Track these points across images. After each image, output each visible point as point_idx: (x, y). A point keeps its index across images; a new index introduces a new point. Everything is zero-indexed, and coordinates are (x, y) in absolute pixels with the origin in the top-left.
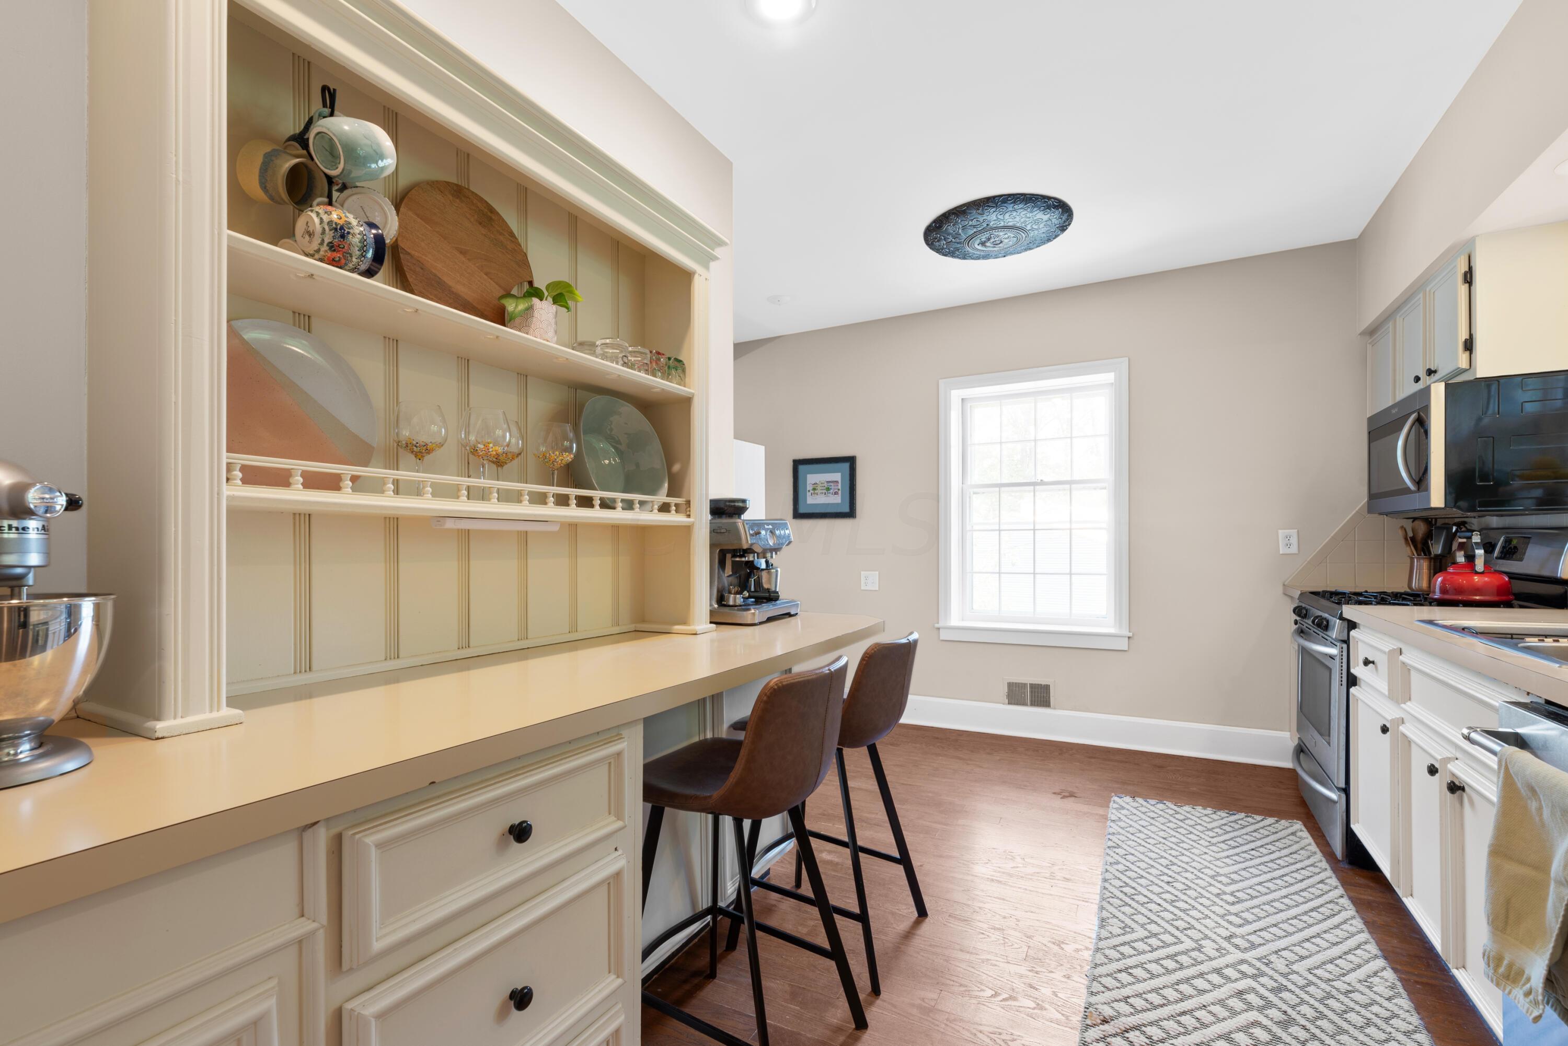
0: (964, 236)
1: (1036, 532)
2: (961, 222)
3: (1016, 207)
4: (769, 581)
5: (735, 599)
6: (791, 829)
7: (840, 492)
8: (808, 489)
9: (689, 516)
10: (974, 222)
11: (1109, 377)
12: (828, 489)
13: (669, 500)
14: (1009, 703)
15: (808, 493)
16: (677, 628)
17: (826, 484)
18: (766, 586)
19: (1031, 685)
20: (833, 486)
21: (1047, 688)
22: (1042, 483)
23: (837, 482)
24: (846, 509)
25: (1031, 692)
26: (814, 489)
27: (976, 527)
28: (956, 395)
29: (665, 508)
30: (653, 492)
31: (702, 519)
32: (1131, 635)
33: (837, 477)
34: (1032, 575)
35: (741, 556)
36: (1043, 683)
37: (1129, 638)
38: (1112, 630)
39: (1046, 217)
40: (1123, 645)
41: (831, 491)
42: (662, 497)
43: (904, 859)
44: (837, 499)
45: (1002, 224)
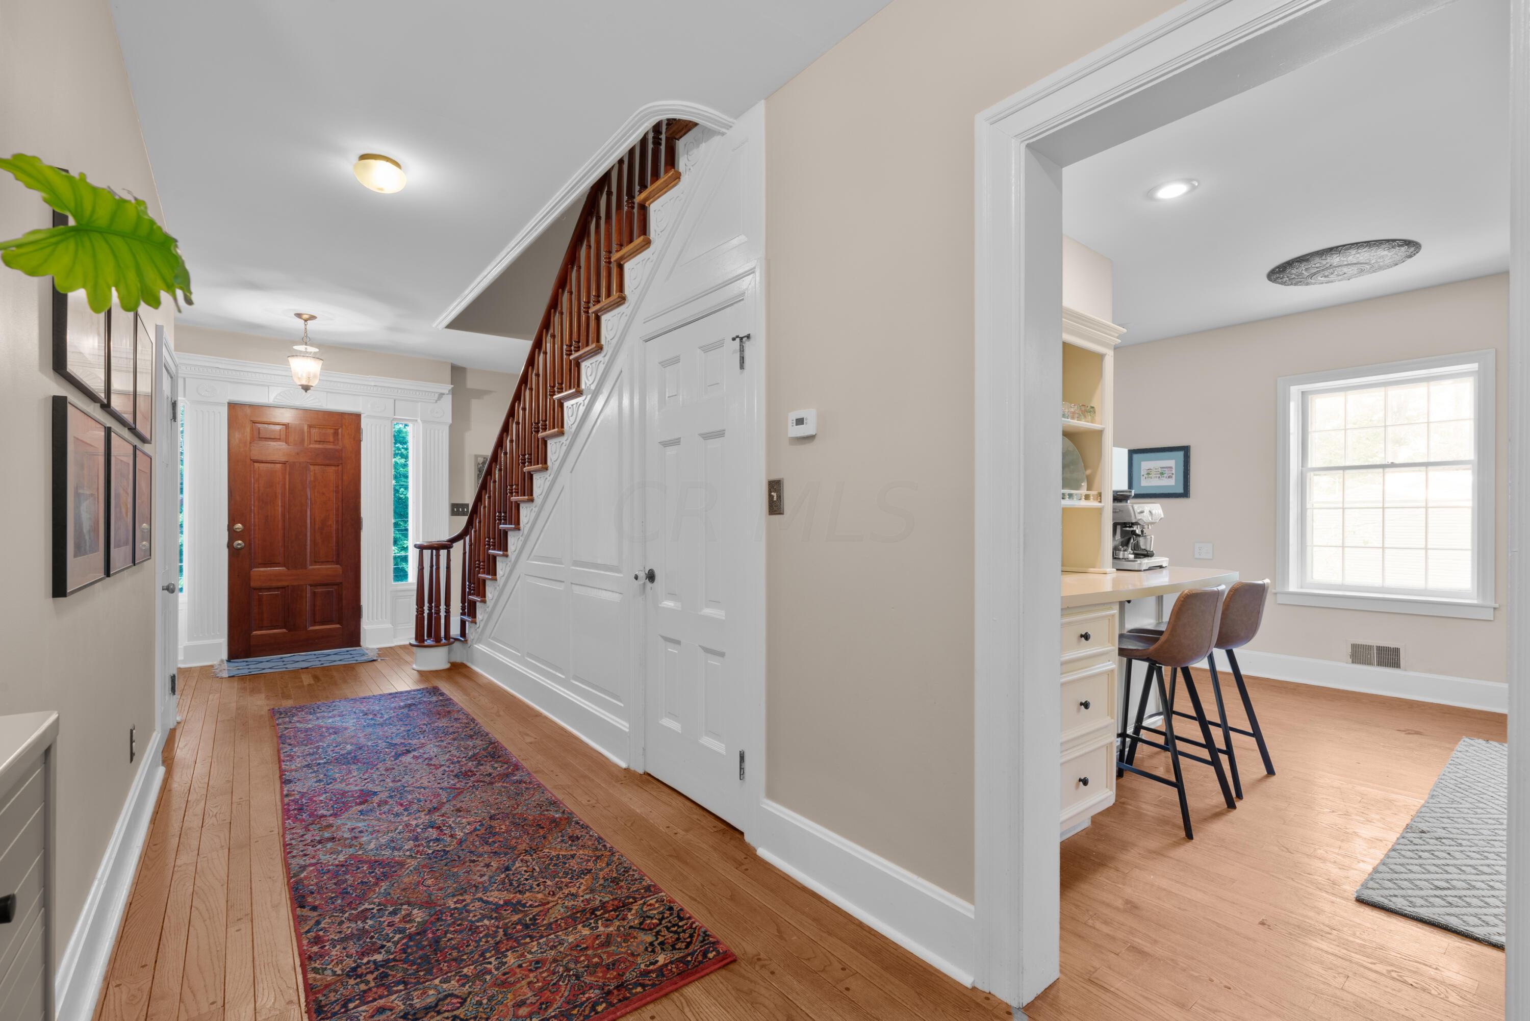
0: (1306, 274)
1: (1386, 510)
2: (1303, 266)
3: (1359, 251)
4: (1145, 543)
5: (1124, 555)
6: (1161, 710)
7: (1174, 476)
8: (1142, 473)
9: (1100, 502)
10: (1318, 265)
11: (1474, 366)
12: (1162, 474)
13: (1088, 492)
14: (1353, 662)
15: (1142, 478)
16: (1091, 570)
17: (1160, 470)
18: (1143, 547)
19: (1379, 648)
20: (1167, 471)
21: (1396, 651)
22: (1393, 465)
23: (1171, 468)
24: (1180, 490)
25: (1378, 654)
26: (1148, 474)
27: (1316, 505)
28: (1295, 391)
29: (1087, 497)
30: (1078, 487)
31: (1108, 503)
32: (1497, 606)
33: (1171, 463)
34: (1381, 550)
35: (1130, 527)
36: (1392, 646)
37: (1495, 609)
38: (1475, 602)
39: (1390, 254)
40: (1489, 614)
41: (1165, 475)
42: (1083, 491)
43: (1256, 734)
44: (1172, 482)
45: (1346, 263)
